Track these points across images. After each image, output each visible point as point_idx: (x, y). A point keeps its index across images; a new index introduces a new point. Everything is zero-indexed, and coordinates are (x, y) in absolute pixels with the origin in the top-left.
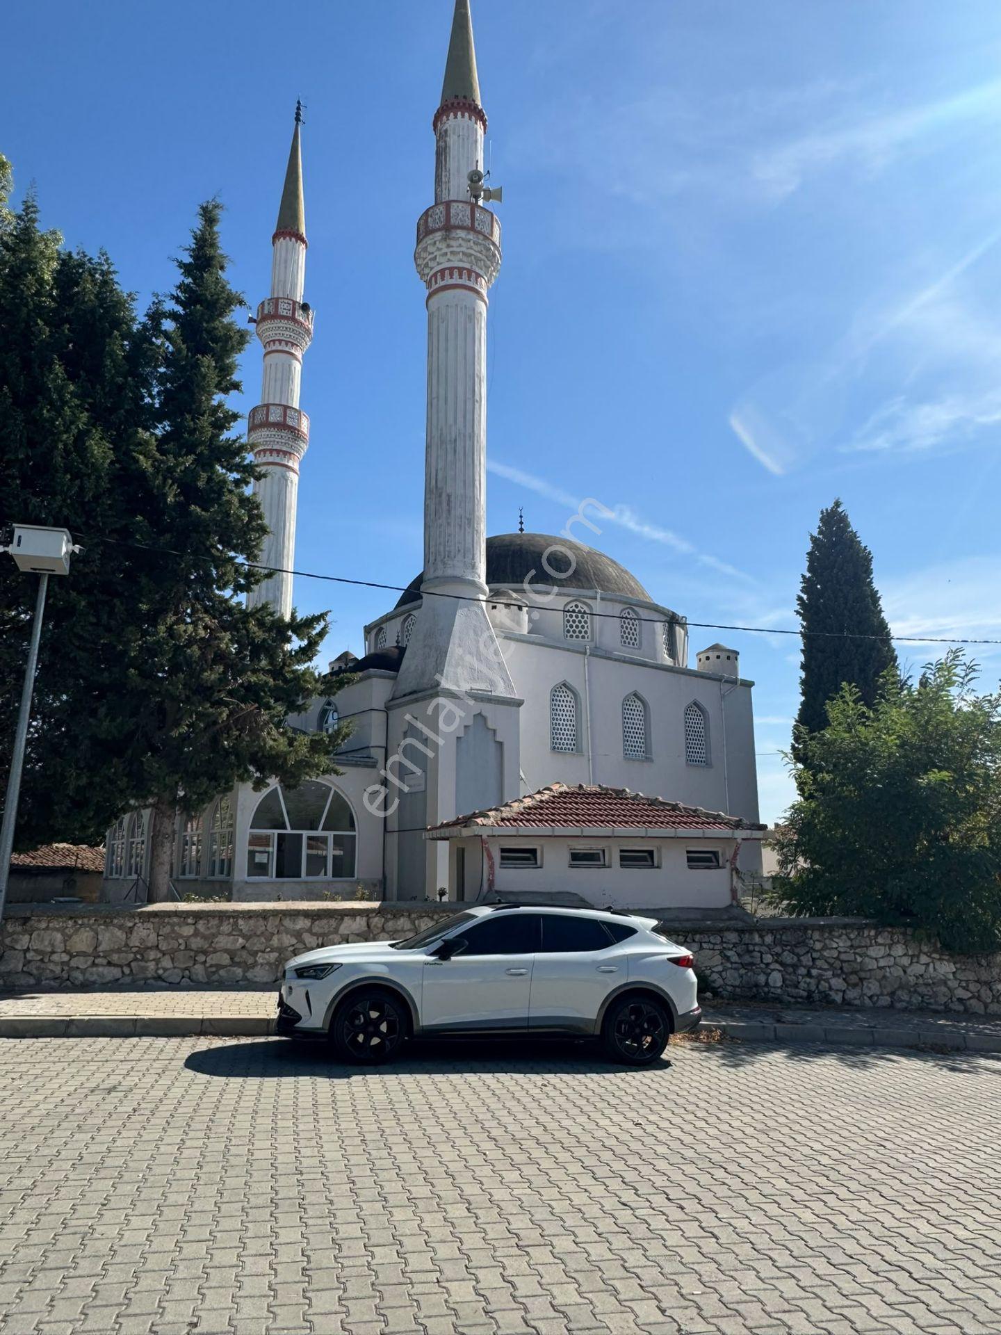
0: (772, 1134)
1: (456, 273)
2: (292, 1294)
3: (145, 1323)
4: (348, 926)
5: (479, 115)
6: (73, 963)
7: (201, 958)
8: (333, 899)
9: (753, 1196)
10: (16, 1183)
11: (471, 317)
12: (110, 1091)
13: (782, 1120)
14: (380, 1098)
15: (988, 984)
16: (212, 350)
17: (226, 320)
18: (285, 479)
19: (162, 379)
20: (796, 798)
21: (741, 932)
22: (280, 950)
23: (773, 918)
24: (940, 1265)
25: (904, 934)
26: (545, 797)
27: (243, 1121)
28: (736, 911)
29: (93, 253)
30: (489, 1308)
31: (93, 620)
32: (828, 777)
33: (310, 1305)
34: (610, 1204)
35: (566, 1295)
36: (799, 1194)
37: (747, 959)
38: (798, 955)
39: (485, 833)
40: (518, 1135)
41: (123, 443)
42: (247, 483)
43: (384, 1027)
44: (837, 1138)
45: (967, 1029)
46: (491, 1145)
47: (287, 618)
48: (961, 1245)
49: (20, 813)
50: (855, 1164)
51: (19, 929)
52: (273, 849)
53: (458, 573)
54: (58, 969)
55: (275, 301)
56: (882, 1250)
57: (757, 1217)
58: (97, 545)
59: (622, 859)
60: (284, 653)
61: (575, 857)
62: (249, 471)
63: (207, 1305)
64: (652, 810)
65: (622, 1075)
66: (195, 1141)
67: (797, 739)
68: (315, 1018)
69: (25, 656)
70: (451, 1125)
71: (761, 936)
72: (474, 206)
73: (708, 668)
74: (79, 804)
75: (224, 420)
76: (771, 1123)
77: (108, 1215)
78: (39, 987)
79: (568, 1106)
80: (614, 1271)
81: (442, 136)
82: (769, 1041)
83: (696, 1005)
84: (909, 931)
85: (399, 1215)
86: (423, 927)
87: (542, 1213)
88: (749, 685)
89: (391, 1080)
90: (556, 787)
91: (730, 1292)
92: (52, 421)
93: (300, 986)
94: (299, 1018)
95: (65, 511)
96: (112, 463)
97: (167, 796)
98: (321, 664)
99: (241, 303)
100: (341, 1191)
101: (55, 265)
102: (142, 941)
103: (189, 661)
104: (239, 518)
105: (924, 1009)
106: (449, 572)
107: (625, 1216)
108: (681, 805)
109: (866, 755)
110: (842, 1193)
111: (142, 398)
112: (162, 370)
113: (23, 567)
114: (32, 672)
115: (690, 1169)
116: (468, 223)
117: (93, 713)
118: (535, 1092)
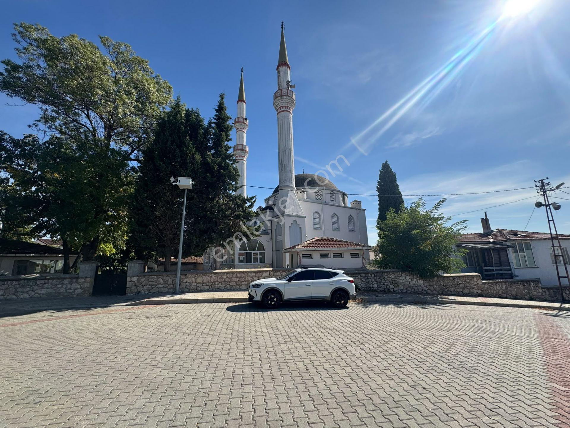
0: (377, 325)
1: (284, 107)
2: (257, 365)
3: (222, 372)
4: (265, 275)
5: (288, 66)
6: (197, 285)
7: (229, 283)
8: (261, 268)
9: (374, 340)
10: (188, 338)
11: (288, 118)
12: (209, 316)
13: (379, 321)
14: (275, 317)
15: (433, 286)
16: (224, 131)
17: (227, 123)
18: (243, 163)
19: (212, 139)
20: (378, 238)
21: (366, 274)
22: (248, 281)
23: (374, 270)
24: (425, 358)
25: (409, 273)
26: (313, 241)
27: (242, 323)
28: (364, 268)
29: (195, 109)
30: (307, 369)
31: (198, 200)
32: (387, 233)
33: (262, 368)
34: (336, 343)
35: (327, 365)
36: (386, 340)
37: (367, 281)
38: (381, 279)
39: (298, 250)
40: (311, 326)
41: (203, 155)
42: (234, 164)
43: (275, 299)
44: (395, 326)
45: (427, 297)
46: (304, 328)
47: (246, 198)
48: (431, 353)
49: (183, 249)
50: (400, 332)
51: (184, 277)
52: (245, 256)
53: (288, 184)
54: (194, 287)
55: (239, 118)
56: (409, 354)
57: (375, 346)
58: (198, 181)
59: (334, 256)
60: (246, 206)
61: (321, 255)
62: (235, 161)
63: (237, 367)
64: (341, 243)
65: (337, 310)
66: (230, 328)
67: (378, 224)
68: (258, 297)
69: (182, 210)
70: (294, 323)
71: (371, 275)
72: (288, 90)
73: (354, 206)
74: (197, 246)
75: (228, 148)
76: (377, 322)
77: (211, 346)
78: (190, 291)
79: (323, 318)
80: (339, 359)
81: (279, 73)
82: (374, 301)
83: (355, 292)
84: (410, 272)
85: (282, 346)
86: (283, 274)
87: (319, 345)
88: (365, 210)
89: (278, 312)
90: (315, 238)
91: (370, 365)
92: (186, 151)
93: (254, 290)
94: (254, 297)
95: (190, 173)
96: (201, 161)
97: (218, 243)
98: (255, 209)
99: (231, 118)
100: (267, 340)
101: (185, 112)
102: (214, 279)
103: (222, 209)
104: (233, 173)
105: (415, 293)
106: (286, 184)
107: (340, 346)
108: (348, 241)
109: (397, 226)
110: (397, 339)
111: (207, 144)
112: (212, 137)
113: (181, 188)
114: (184, 214)
115: (356, 334)
116: (287, 94)
117: (199, 223)
118: (315, 315)
